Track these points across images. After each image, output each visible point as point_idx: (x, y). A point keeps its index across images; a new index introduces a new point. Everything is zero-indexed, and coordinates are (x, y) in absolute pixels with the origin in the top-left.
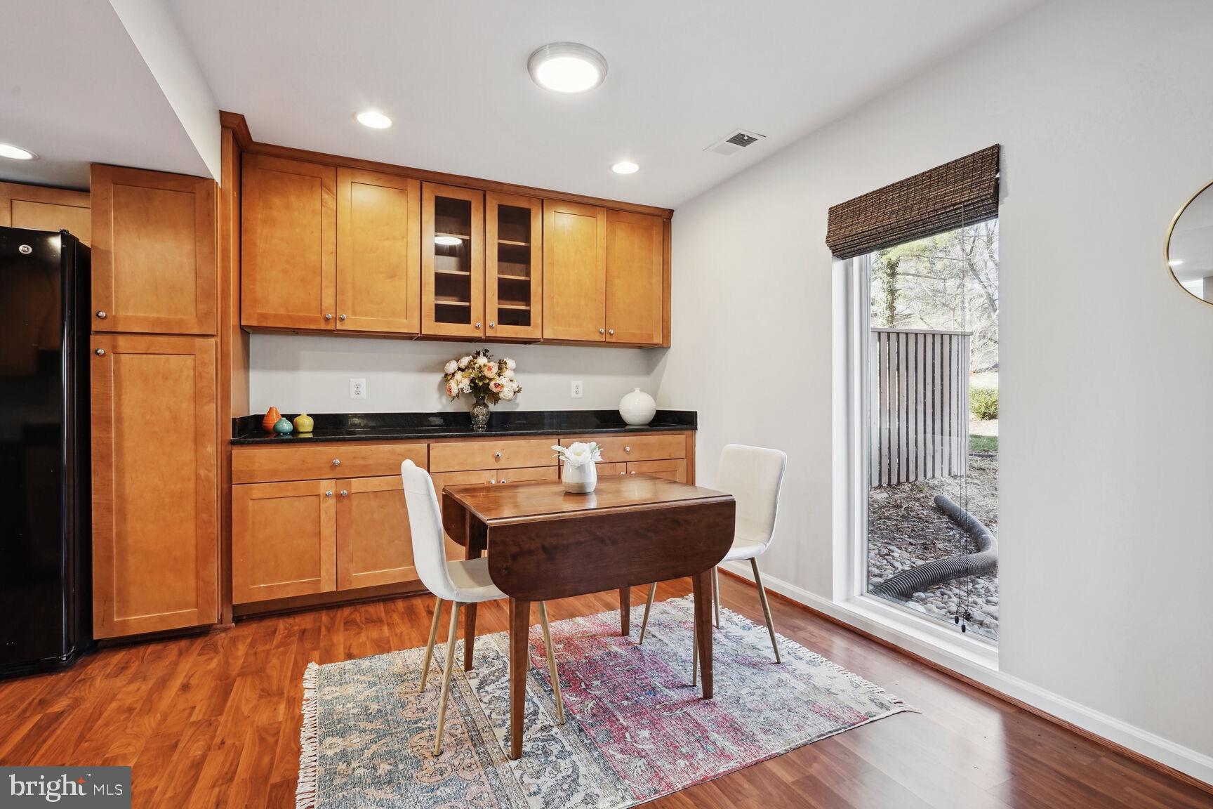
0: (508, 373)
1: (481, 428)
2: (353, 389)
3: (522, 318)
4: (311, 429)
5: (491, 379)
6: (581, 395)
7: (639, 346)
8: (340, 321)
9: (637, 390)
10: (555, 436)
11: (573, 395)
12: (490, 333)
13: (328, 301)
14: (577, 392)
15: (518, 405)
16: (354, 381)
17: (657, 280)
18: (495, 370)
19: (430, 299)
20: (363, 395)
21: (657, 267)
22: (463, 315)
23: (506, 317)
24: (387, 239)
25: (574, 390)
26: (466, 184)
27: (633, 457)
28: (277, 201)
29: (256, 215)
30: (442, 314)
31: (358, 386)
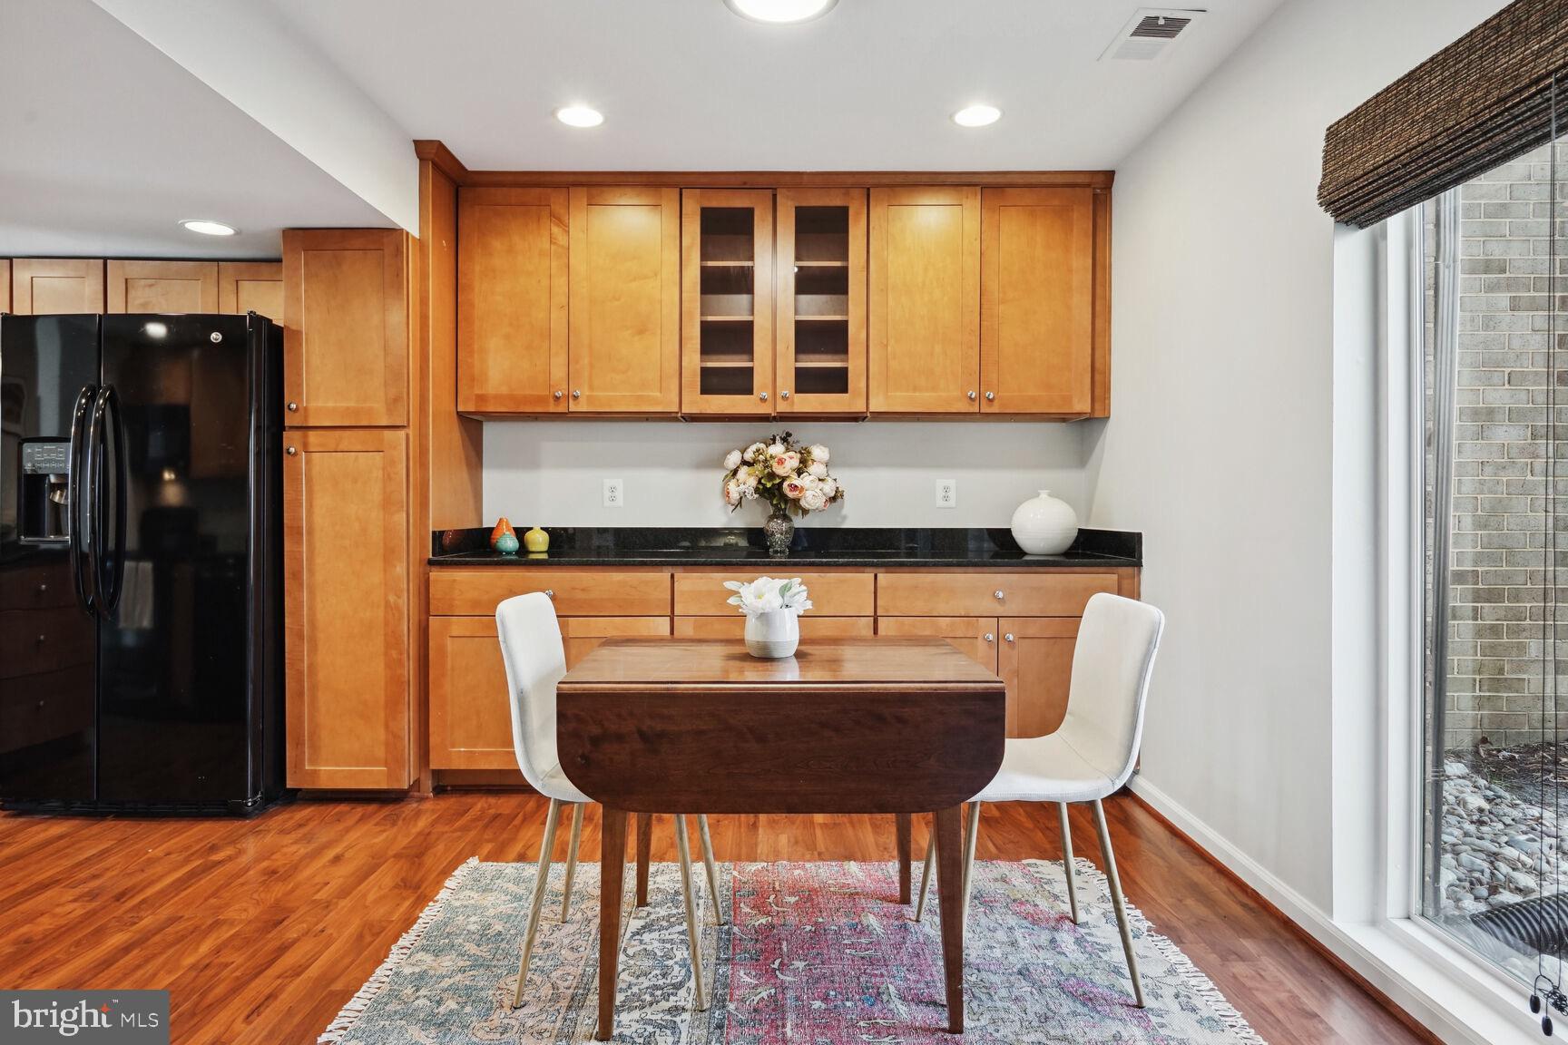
0: (816, 469)
1: (781, 552)
2: (607, 494)
3: (836, 381)
4: (545, 547)
5: (784, 479)
6: (952, 503)
7: (1063, 418)
8: (574, 400)
9: (1044, 495)
10: (868, 569)
11: (940, 503)
12: (782, 407)
13: (558, 372)
14: (946, 498)
15: (844, 518)
16: (608, 482)
17: (1081, 302)
18: (795, 463)
19: (694, 360)
20: (620, 501)
21: (1082, 277)
22: (741, 382)
23: (807, 381)
24: (635, 279)
25: (940, 493)
26: (745, 183)
27: (1013, 608)
28: (497, 244)
29: (475, 267)
30: (712, 382)
31: (613, 490)
